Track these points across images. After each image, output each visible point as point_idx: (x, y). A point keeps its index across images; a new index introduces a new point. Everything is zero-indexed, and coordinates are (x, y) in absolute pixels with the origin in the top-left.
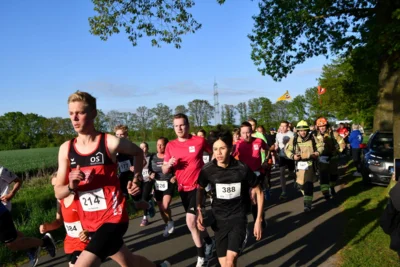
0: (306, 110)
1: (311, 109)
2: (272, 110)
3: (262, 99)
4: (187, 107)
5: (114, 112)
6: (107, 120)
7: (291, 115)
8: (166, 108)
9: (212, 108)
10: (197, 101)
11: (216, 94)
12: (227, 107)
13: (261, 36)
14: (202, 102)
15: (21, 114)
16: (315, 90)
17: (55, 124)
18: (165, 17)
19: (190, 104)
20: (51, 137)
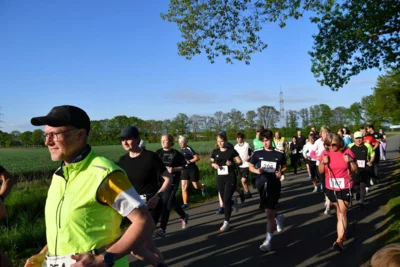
0: (363, 115)
1: (367, 114)
2: (331, 115)
3: (322, 105)
4: (256, 112)
5: (195, 116)
6: (190, 122)
7: (348, 120)
8: (239, 112)
9: (278, 113)
10: (264, 107)
11: (282, 101)
12: (291, 113)
13: (320, 52)
14: (269, 108)
15: (125, 117)
16: (371, 97)
17: (150, 126)
18: (238, 39)
19: (259, 110)
20: (146, 135)
